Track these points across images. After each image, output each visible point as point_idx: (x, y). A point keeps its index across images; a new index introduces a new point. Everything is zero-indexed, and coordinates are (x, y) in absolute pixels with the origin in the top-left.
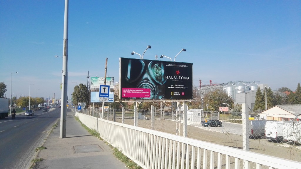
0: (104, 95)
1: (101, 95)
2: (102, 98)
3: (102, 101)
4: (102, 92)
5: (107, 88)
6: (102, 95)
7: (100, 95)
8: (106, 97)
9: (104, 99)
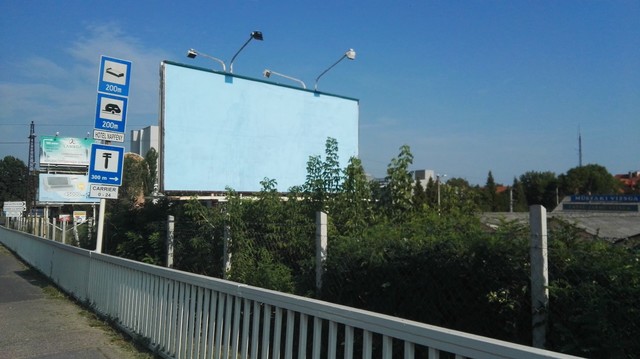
0: (105, 178)
1: (94, 177)
2: (99, 185)
3: (100, 194)
4: (99, 166)
5: (115, 155)
6: (99, 177)
7: (90, 176)
8: (113, 182)
9: (106, 189)
